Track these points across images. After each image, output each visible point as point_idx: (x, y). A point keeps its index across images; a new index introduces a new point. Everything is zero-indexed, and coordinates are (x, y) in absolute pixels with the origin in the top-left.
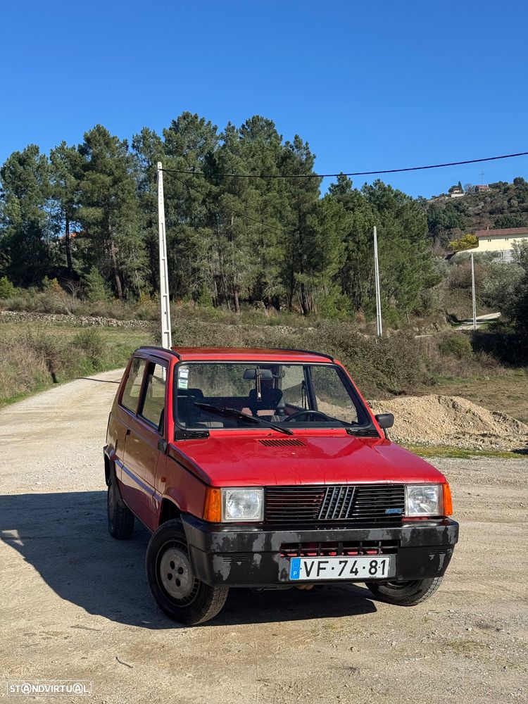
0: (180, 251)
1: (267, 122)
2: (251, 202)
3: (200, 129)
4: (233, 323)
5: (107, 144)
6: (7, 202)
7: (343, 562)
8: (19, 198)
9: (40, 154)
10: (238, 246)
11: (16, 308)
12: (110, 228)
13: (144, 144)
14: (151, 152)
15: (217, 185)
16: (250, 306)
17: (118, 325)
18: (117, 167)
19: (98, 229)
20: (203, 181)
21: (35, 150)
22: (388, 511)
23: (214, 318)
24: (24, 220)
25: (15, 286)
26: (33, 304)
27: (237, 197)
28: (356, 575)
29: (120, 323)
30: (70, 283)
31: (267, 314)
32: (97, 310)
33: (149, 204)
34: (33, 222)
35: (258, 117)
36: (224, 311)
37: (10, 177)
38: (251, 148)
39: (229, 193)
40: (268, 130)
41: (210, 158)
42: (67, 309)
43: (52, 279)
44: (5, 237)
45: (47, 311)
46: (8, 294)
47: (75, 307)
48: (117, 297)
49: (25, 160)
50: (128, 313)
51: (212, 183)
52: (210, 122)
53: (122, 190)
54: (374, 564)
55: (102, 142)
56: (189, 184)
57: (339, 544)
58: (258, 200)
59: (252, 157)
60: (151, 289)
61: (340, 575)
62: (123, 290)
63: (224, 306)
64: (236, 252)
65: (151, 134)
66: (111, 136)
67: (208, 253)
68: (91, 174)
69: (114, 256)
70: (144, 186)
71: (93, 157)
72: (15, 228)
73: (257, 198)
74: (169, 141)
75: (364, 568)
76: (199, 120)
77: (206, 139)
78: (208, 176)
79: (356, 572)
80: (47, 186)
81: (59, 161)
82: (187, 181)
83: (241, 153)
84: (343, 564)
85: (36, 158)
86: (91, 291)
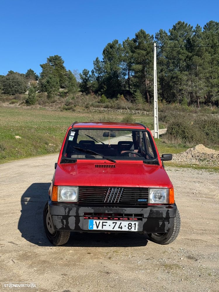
0: (174, 82)
1: (216, 23)
2: (206, 59)
3: (185, 28)
4: (196, 112)
5: (145, 37)
6: (105, 64)
7: (114, 223)
8: (110, 62)
9: (119, 43)
10: (200, 79)
11: (107, 107)
12: (145, 73)
13: (160, 36)
14: (163, 39)
15: (191, 52)
16: (204, 105)
17: (147, 114)
18: (148, 47)
19: (139, 74)
20: (185, 51)
21: (116, 42)
22: (139, 200)
23: (188, 111)
24: (112, 71)
25: (107, 98)
26: (113, 105)
27: (200, 57)
28: (121, 229)
29: (148, 113)
30: (128, 97)
31: (212, 109)
32: (138, 107)
33: (162, 62)
34: (115, 72)
35: (212, 21)
36: (192, 108)
37: (106, 53)
38: (207, 35)
39: (196, 56)
40: (217, 27)
41: (188, 41)
42: (126, 107)
43: (121, 95)
44: (104, 78)
45: (119, 108)
46: (104, 101)
47: (130, 107)
48: (147, 102)
49: (112, 46)
50: (151, 109)
51: (189, 52)
52: (190, 25)
53: (150, 57)
54: (130, 225)
55: (142, 36)
56: (179, 53)
57: (113, 214)
58: (210, 58)
59: (208, 39)
60: (162, 98)
61: (113, 229)
62: (150, 99)
63: (193, 106)
64: (199, 82)
65: (163, 32)
66: (147, 34)
67: (186, 82)
68: (138, 51)
69: (147, 85)
70: (160, 54)
71: (139, 43)
72: (108, 74)
73: (209, 57)
74: (171, 34)
75: (125, 226)
76: (185, 24)
77: (187, 32)
78: (187, 49)
79: (121, 228)
80: (121, 56)
81: (126, 46)
82: (178, 51)
83: (202, 38)
84: (115, 224)
85: (117, 45)
86: (137, 100)
